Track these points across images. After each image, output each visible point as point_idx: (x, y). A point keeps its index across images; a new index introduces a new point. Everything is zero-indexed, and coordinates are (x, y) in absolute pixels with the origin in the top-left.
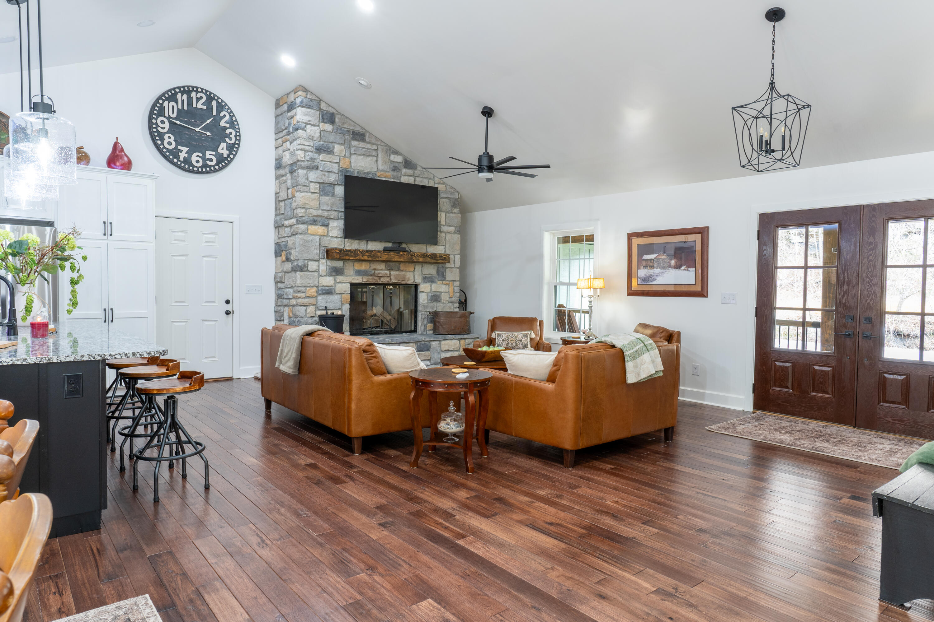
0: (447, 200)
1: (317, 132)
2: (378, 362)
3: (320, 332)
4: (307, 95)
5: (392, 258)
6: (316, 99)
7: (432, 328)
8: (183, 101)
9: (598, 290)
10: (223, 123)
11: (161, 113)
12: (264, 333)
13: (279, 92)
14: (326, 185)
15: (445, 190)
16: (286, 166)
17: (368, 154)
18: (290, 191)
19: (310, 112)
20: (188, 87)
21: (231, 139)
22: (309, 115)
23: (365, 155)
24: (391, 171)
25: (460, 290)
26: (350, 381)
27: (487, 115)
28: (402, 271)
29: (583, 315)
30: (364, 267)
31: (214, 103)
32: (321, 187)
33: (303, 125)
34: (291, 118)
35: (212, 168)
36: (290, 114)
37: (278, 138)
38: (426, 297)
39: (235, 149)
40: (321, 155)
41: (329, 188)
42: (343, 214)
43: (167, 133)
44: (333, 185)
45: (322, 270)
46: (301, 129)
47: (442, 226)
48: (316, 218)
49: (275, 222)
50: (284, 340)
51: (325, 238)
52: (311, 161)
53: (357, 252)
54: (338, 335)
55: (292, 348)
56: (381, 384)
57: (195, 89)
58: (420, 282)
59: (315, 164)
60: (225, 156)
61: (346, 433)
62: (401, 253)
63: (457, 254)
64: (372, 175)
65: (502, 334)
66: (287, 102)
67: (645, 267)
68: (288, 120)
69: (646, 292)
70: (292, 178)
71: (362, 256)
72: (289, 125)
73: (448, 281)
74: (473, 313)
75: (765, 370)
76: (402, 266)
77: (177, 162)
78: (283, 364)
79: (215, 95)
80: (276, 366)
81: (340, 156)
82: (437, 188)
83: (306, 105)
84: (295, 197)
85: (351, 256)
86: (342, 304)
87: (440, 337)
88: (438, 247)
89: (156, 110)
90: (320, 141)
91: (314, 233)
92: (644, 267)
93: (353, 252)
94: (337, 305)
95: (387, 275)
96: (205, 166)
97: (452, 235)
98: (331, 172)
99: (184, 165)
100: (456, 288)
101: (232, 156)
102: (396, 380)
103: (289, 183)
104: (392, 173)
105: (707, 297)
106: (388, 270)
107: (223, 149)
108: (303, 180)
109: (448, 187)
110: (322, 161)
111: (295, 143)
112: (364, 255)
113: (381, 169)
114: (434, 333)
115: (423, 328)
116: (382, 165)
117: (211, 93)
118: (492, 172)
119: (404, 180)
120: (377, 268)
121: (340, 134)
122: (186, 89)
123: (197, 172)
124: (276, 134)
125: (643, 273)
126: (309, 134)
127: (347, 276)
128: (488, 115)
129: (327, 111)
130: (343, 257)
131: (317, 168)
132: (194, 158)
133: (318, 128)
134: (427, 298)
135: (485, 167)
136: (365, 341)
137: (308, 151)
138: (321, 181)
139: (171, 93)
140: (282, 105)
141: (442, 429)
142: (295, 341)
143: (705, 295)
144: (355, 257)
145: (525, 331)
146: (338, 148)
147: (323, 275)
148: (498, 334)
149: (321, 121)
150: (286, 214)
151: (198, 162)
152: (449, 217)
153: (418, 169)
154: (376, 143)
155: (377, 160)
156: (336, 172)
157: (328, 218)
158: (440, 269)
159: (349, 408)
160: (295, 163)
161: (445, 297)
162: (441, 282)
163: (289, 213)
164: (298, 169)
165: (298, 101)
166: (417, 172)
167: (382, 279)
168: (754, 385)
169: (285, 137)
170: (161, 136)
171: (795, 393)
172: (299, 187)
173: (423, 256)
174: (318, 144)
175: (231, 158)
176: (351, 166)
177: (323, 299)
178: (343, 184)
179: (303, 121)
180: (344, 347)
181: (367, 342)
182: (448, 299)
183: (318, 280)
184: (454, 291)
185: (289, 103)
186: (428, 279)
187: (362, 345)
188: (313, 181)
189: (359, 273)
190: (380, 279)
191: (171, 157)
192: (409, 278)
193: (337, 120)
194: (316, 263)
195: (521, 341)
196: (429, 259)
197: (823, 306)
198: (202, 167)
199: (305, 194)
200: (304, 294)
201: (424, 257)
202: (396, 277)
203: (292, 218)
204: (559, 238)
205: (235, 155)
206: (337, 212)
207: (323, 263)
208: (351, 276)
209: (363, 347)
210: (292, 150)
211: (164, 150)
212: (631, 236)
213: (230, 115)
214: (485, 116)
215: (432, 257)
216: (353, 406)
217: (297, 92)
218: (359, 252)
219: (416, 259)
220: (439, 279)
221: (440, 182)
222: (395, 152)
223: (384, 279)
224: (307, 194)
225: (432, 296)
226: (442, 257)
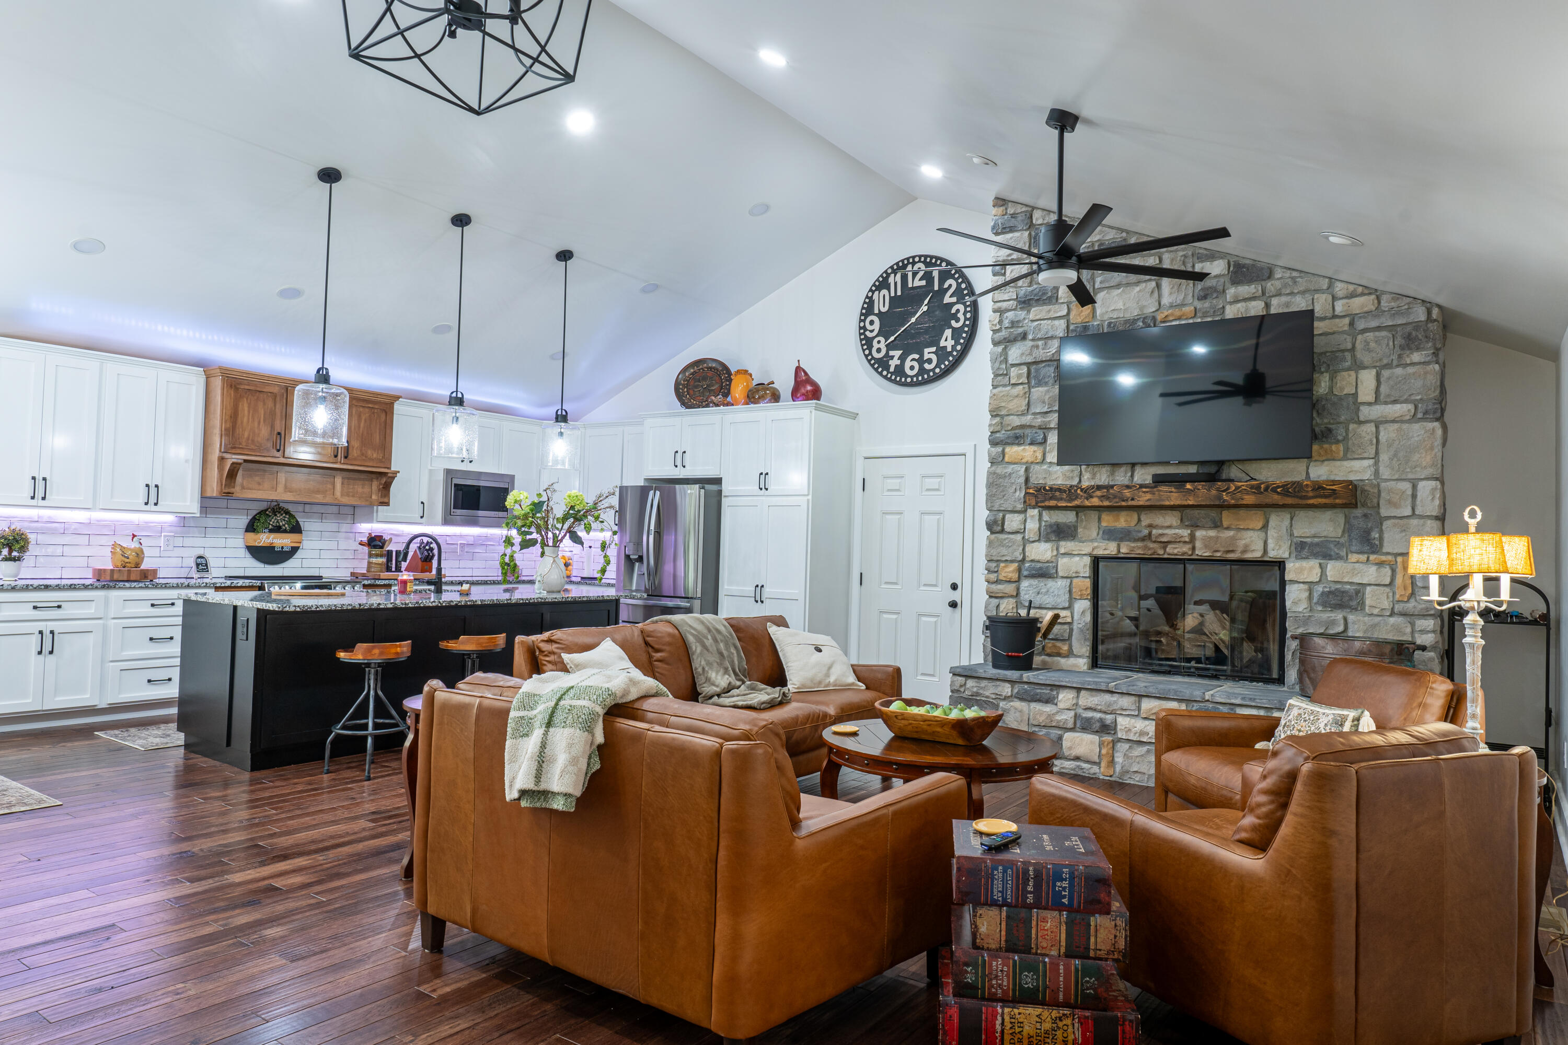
0: (1386, 334)
4: (1007, 209)
6: (1024, 209)
10: (947, 299)
11: (871, 309)
14: (1043, 365)
15: (1374, 307)
17: (1133, 281)
19: (1011, 238)
20: (905, 260)
21: (957, 320)
23: (1126, 285)
24: (1195, 302)
28: (1228, 528)
30: (1123, 521)
31: (936, 272)
32: (1031, 371)
35: (932, 374)
38: (1308, 596)
39: (965, 335)
40: (1031, 311)
41: (1044, 369)
42: (1056, 414)
43: (877, 336)
45: (1030, 530)
47: (1360, 407)
48: (1020, 431)
51: (1037, 467)
52: (1012, 327)
53: (1076, 491)
57: (913, 260)
58: (1286, 555)
59: (1021, 330)
60: (949, 349)
62: (1188, 486)
63: (1427, 479)
64: (1146, 323)
71: (1087, 500)
73: (1388, 554)
76: (1227, 518)
77: (888, 374)
79: (938, 258)
81: (1068, 303)
85: (1061, 499)
86: (1072, 600)
89: (866, 308)
90: (1027, 285)
91: (1016, 461)
93: (1065, 491)
94: (1059, 600)
95: (1183, 539)
96: (922, 371)
97: (1405, 426)
98: (1051, 338)
99: (896, 378)
101: (959, 348)
104: (1200, 305)
106: (1187, 527)
107: (946, 340)
108: (997, 365)
110: (1033, 321)
112: (1092, 497)
113: (1168, 305)
116: (1171, 294)
117: (933, 258)
119: (1233, 311)
120: (1155, 523)
122: (904, 263)
123: (912, 384)
127: (1083, 542)
130: (1043, 502)
131: (1024, 336)
132: (908, 364)
134: (1310, 599)
137: (1006, 311)
138: (1029, 359)
139: (883, 277)
144: (1071, 500)
147: (1031, 540)
151: (912, 368)
153: (1277, 276)
155: (1158, 287)
157: (1043, 428)
158: (1357, 522)
161: (1376, 600)
162: (1363, 557)
166: (1274, 285)
167: (1169, 549)
170: (871, 342)
174: (1025, 291)
175: (956, 351)
176: (1093, 316)
177: (1030, 585)
182: (1387, 604)
183: (1024, 549)
184: (1415, 585)
186: (1314, 550)
188: (1015, 362)
189: (1110, 534)
190: (1165, 548)
191: (881, 369)
192: (1249, 546)
194: (1021, 517)
196: (1276, 497)
198: (917, 375)
199: (1000, 389)
200: (996, 575)
202: (1207, 543)
207: (1032, 516)
208: (1092, 541)
211: (874, 361)
213: (959, 281)
218: (1079, 491)
219: (1233, 499)
220: (1354, 548)
221: (1355, 290)
222: (1206, 255)
223: (1176, 548)
224: (1004, 389)
225: (1323, 593)
226: (1324, 489)
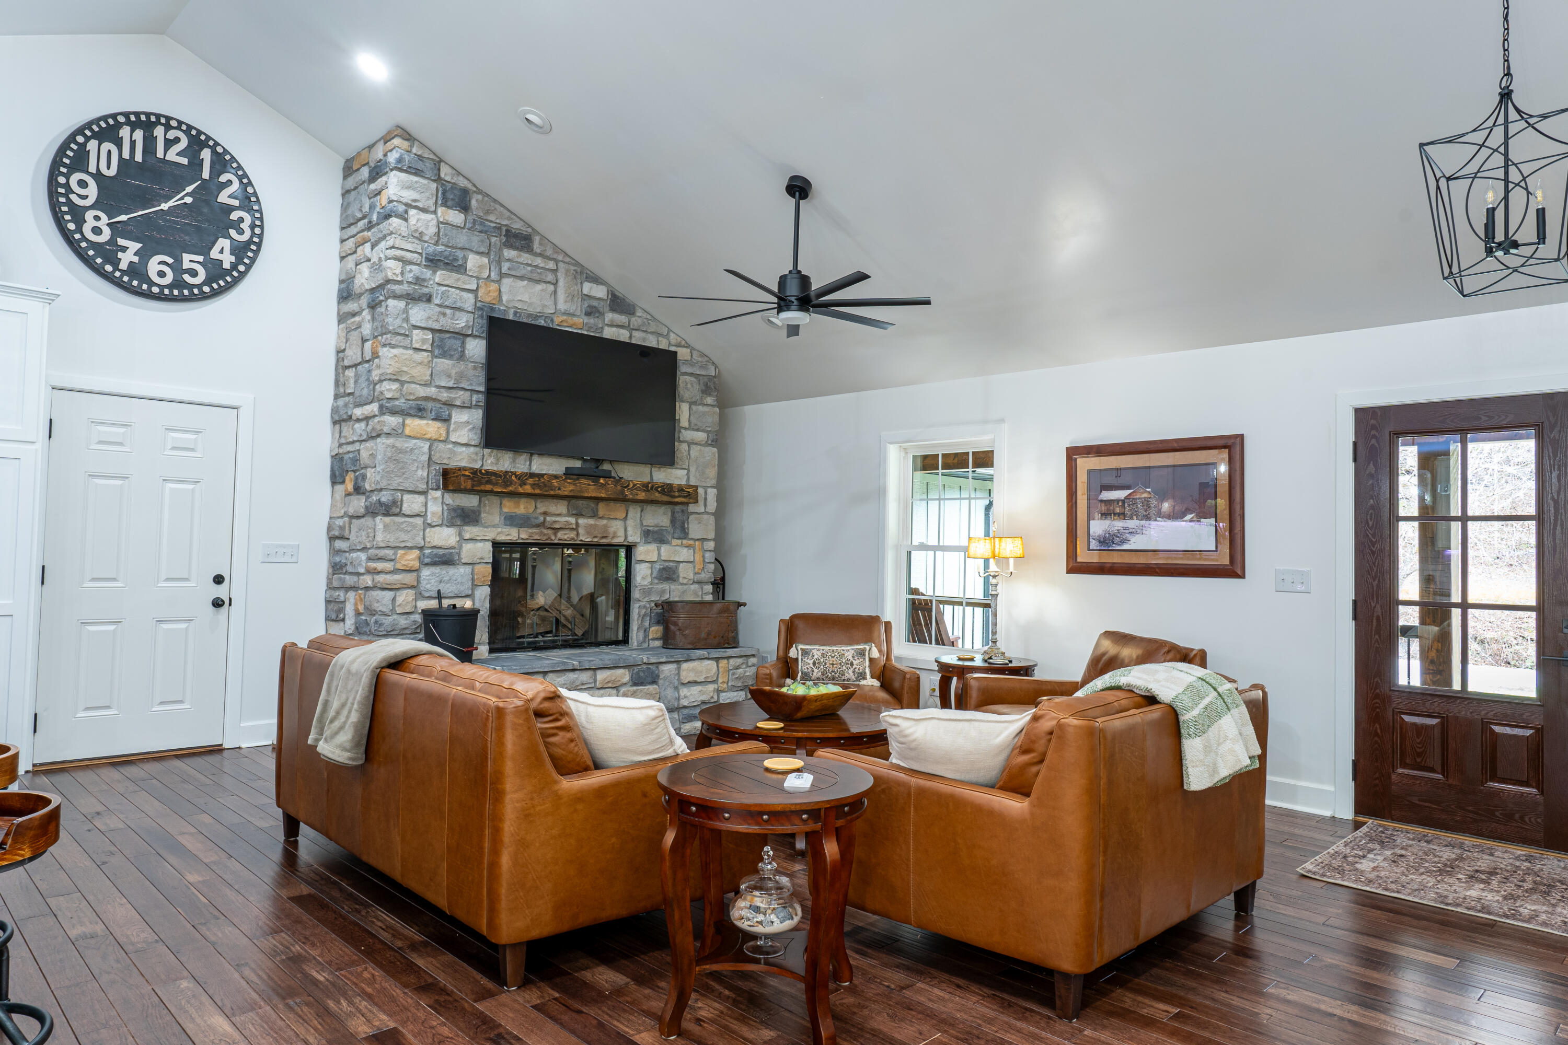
0: (693, 379)
1: (431, 224)
2: (572, 741)
3: (423, 660)
4: (412, 146)
5: (583, 492)
6: (432, 156)
7: (659, 635)
8: (133, 143)
9: (1011, 561)
10: (223, 197)
11: (80, 162)
12: (288, 655)
13: (354, 144)
14: (448, 335)
15: (689, 358)
16: (361, 295)
17: (537, 278)
18: (368, 345)
19: (416, 182)
20: (148, 115)
21: (241, 232)
22: (415, 189)
23: (530, 280)
24: (583, 316)
25: (716, 559)
26: (498, 796)
27: (797, 194)
28: (601, 518)
29: (969, 610)
30: (523, 508)
31: (206, 154)
32: (436, 339)
33: (401, 208)
34: (376, 195)
35: (196, 291)
36: (373, 186)
37: (346, 237)
38: (649, 572)
39: (250, 254)
40: (438, 273)
41: (453, 341)
42: (481, 397)
43: (92, 207)
44: (462, 336)
45: (433, 514)
46: (397, 216)
47: (683, 431)
48: (423, 403)
49: (335, 410)
50: (332, 676)
51: (441, 445)
52: (415, 284)
53: (511, 477)
54: (468, 670)
55: (350, 700)
56: (580, 797)
57: (163, 120)
58: (638, 540)
59: (425, 290)
60: (227, 265)
61: (484, 931)
62: (602, 481)
63: (711, 487)
64: (545, 322)
65: (811, 650)
66: (368, 163)
67: (1105, 515)
68: (370, 198)
69: (1108, 565)
70: (373, 319)
71: (521, 486)
72: (370, 208)
73: (692, 539)
74: (744, 604)
75: (1379, 731)
76: (602, 508)
77: (114, 271)
78: (326, 740)
79: (209, 138)
80: (310, 742)
81: (478, 278)
82: (676, 353)
83: (410, 167)
84: (378, 357)
85: (497, 484)
86: (474, 586)
87: (678, 654)
88: (673, 471)
89: (68, 157)
90: (436, 244)
91: (419, 435)
92: (1102, 515)
93: (500, 476)
94: (462, 588)
95: (571, 527)
96: (178, 284)
97: (703, 448)
98: (459, 309)
99: (130, 281)
100: (707, 555)
101: (242, 268)
102: (616, 785)
103: (367, 329)
104: (587, 320)
105: (1242, 576)
106: (573, 515)
107: (222, 251)
108: (398, 322)
109: (695, 354)
110: (439, 284)
111: (383, 245)
112: (525, 484)
113: (563, 311)
114: (666, 646)
115: (641, 635)
116: (566, 302)
117: (200, 132)
118: (807, 311)
119: (609, 333)
120: (549, 511)
121: (480, 232)
122: (143, 118)
123: (160, 298)
124: (342, 228)
125: (1099, 527)
126: (413, 228)
127: (486, 527)
128: (800, 195)
129: (454, 184)
130: (479, 485)
131: (429, 298)
132: (153, 267)
133: (433, 216)
134: (651, 574)
135: (793, 299)
136: (541, 687)
137: (411, 263)
138: (436, 326)
139: (107, 123)
140: (358, 169)
141: (744, 925)
142: (360, 680)
143: (1239, 572)
144: (506, 486)
145: (857, 643)
146: (473, 261)
147: (434, 524)
148: (803, 650)
149: (440, 202)
150: (357, 393)
151: (162, 274)
152: (695, 412)
153: (638, 314)
154: (555, 256)
155: (555, 292)
156: (470, 309)
157: (450, 405)
158: (677, 515)
159: (494, 866)
160: (381, 287)
161: (685, 572)
162: (679, 542)
163: (365, 392)
164: (387, 299)
165: (392, 158)
166: (635, 321)
167: (560, 535)
168: (1355, 764)
169: (361, 234)
170: (78, 214)
171: (1451, 781)
172: (389, 336)
173: (646, 487)
174: (431, 249)
175: (239, 272)
176: (500, 300)
177: (433, 574)
178: (484, 335)
179: (402, 199)
180: (485, 704)
181: (544, 690)
182: (691, 576)
183: (424, 535)
184: (704, 561)
185: (372, 165)
186: (654, 536)
187: (532, 700)
188: (418, 324)
189: (511, 520)
190: (555, 534)
191: (99, 261)
192: (615, 533)
193: (474, 203)
194: (421, 499)
195: (852, 664)
196: (658, 495)
197: (1421, 596)
198: (171, 286)
199: (401, 350)
200: (392, 563)
201: (648, 491)
202: (589, 530)
203: (371, 402)
204: (915, 457)
205: (249, 267)
206: (468, 393)
207: (436, 499)
208: (494, 526)
209: (534, 705)
210: (375, 259)
211: (84, 245)
212: (1073, 453)
213: (241, 182)
214: (793, 196)
215: (663, 490)
216: (505, 860)
217: (390, 140)
218: (513, 477)
219: (631, 494)
220: (676, 535)
221: (680, 342)
222: (592, 278)
223: (565, 534)
224: (405, 351)
225: (660, 569)
226: (684, 491)
